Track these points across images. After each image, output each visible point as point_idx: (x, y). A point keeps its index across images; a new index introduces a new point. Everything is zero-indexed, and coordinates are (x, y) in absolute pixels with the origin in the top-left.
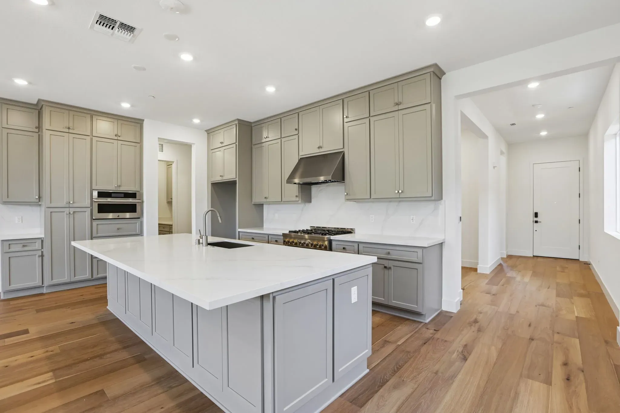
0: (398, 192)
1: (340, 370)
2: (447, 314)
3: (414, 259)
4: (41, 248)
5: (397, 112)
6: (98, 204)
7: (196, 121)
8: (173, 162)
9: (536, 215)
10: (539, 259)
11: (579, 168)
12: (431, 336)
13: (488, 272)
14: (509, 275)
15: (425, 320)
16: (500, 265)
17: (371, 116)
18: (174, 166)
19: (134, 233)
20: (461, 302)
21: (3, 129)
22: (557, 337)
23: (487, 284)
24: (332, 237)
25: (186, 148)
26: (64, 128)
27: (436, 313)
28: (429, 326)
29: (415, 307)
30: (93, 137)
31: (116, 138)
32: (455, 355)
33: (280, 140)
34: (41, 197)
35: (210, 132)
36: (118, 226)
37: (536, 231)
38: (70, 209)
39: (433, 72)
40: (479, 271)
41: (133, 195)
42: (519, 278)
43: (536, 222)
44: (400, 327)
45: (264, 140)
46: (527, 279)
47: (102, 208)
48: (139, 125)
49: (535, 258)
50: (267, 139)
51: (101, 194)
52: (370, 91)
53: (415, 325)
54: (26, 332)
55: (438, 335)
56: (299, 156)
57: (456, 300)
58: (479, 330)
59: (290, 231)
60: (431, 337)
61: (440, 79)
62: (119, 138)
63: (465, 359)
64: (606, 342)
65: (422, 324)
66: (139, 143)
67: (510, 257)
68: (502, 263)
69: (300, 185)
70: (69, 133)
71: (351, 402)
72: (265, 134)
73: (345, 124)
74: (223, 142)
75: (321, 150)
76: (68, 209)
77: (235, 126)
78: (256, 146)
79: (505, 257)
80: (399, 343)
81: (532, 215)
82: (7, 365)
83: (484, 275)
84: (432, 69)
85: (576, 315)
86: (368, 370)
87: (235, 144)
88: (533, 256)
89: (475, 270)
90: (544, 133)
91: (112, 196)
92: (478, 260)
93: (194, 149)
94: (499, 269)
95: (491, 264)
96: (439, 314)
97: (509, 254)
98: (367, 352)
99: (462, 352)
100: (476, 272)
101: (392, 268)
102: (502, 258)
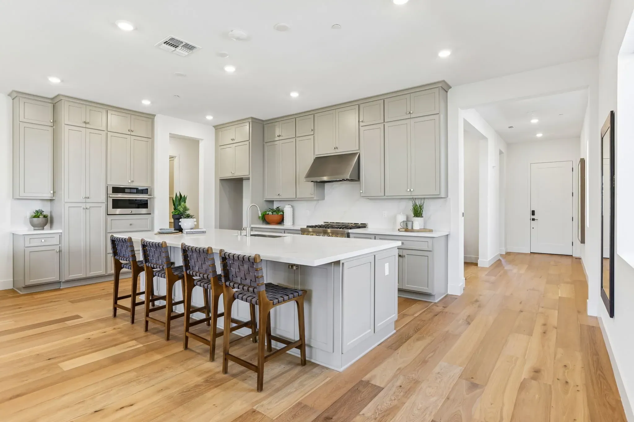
0: (410, 190)
1: (378, 325)
2: (453, 297)
3: (425, 248)
4: (59, 244)
5: (409, 120)
6: (113, 199)
7: (209, 118)
8: (176, 157)
9: (533, 213)
10: (536, 256)
11: (573, 168)
12: (441, 310)
13: (487, 265)
14: (506, 268)
15: (434, 300)
16: (499, 260)
17: (385, 121)
18: (176, 160)
19: (146, 229)
20: (464, 288)
21: (21, 123)
22: (541, 310)
23: (487, 275)
24: (350, 231)
25: (194, 143)
26: (81, 123)
27: (444, 295)
28: (438, 305)
29: (426, 289)
30: (108, 132)
31: (129, 133)
32: (460, 322)
33: (295, 139)
34: (55, 192)
35: (218, 128)
36: (131, 222)
37: (533, 228)
38: (87, 204)
39: (441, 87)
40: (479, 265)
41: (145, 191)
42: (515, 271)
43: (533, 220)
44: (414, 306)
45: (277, 139)
46: (522, 271)
47: (117, 204)
48: (150, 120)
49: (532, 255)
50: (281, 138)
51: (116, 190)
52: (385, 100)
53: (427, 304)
54: (78, 317)
55: (446, 310)
56: (315, 155)
57: (460, 285)
58: (479, 307)
59: (308, 226)
60: (441, 312)
61: (447, 92)
62: (132, 134)
63: (469, 323)
64: (579, 312)
65: (432, 304)
66: (151, 138)
67: (508, 254)
68: (501, 259)
69: (315, 183)
70: (86, 128)
71: (387, 348)
72: (278, 132)
73: (360, 127)
74: (234, 138)
75: (337, 151)
76: (85, 204)
77: (248, 123)
78: (268, 144)
79: (504, 254)
80: (416, 315)
81: (529, 213)
82: (89, 338)
83: (483, 269)
84: (440, 85)
85: (560, 296)
86: (395, 331)
87: (248, 142)
88: (531, 253)
89: (476, 264)
90: (539, 135)
91: (126, 192)
92: (478, 256)
93: (201, 145)
94: (498, 264)
95: (490, 259)
96: (445, 297)
97: (509, 251)
98: (394, 315)
99: (467, 319)
100: (476, 267)
101: (406, 256)
102: (501, 255)
